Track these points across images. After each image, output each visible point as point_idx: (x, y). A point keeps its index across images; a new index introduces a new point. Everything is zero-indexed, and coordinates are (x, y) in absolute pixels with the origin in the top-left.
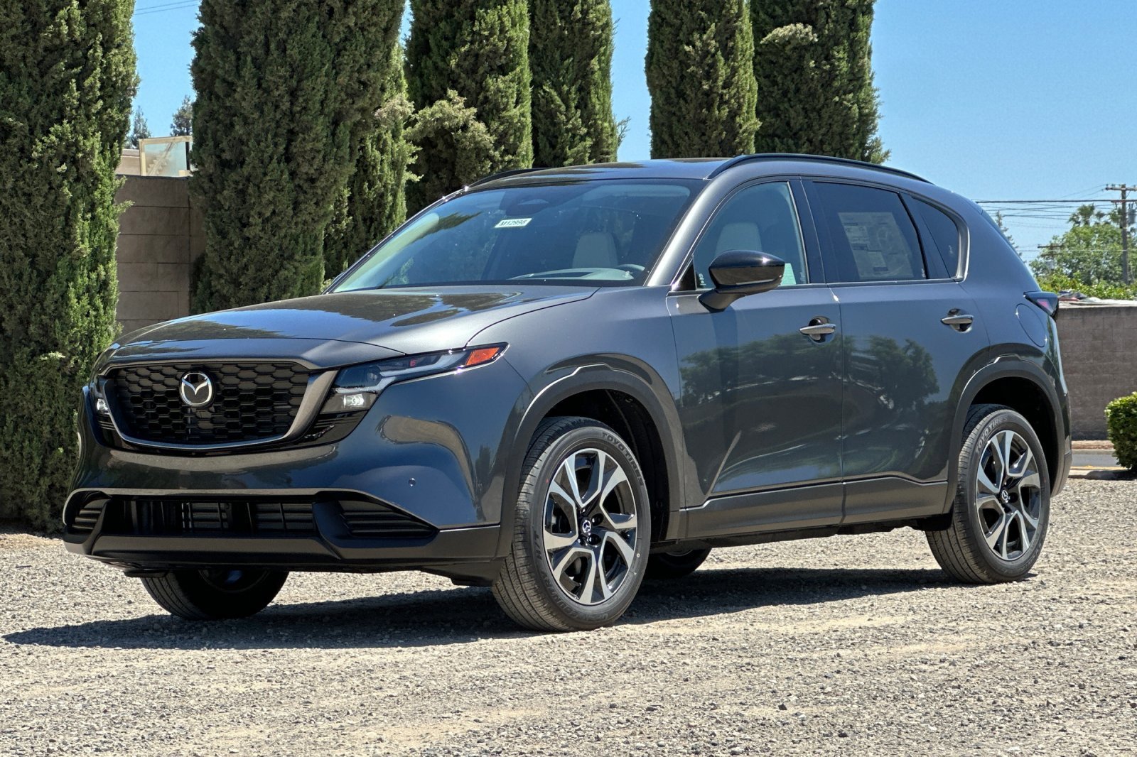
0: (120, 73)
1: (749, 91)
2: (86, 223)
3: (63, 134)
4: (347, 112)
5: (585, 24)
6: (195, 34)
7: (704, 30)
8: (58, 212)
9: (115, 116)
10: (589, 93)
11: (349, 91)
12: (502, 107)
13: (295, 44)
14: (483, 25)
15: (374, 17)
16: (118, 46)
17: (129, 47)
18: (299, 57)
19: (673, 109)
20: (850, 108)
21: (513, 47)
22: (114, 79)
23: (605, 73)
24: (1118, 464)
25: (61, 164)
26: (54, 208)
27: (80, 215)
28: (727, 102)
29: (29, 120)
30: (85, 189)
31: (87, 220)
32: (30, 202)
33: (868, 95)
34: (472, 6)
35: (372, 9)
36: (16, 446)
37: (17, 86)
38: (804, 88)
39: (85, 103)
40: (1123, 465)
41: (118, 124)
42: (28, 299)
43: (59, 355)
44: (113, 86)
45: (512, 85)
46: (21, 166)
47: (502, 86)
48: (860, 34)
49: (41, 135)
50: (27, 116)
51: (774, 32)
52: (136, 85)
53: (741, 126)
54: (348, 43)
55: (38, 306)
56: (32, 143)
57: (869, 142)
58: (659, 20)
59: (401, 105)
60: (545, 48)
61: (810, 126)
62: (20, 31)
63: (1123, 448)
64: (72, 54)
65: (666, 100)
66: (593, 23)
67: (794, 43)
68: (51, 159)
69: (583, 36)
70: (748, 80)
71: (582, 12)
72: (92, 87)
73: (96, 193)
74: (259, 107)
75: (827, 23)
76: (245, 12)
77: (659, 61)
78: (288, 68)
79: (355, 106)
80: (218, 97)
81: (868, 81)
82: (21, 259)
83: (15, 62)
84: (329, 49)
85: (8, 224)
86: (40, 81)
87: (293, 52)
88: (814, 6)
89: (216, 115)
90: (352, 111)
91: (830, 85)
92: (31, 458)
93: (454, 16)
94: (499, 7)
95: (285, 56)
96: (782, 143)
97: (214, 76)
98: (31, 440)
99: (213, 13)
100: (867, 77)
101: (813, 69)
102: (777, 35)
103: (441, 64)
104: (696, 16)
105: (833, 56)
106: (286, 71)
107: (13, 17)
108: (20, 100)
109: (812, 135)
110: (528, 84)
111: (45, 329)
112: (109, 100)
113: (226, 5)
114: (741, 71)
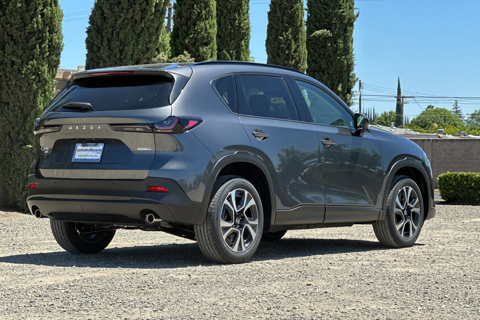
0: (56, 42)
1: (304, 54)
2: (42, 98)
3: (34, 64)
4: (142, 59)
5: (240, 27)
6: (87, 28)
7: (287, 31)
8: (31, 93)
9: (54, 58)
10: (240, 53)
11: (142, 51)
12: (205, 58)
13: (122, 33)
14: (199, 27)
15: (152, 24)
16: (56, 32)
17: (60, 33)
18: (124, 38)
19: (275, 60)
20: (343, 61)
21: (210, 36)
22: (54, 45)
23: (247, 46)
24: (441, 199)
25: (33, 75)
26: (30, 92)
27: (39, 95)
28: (295, 58)
29: (21, 59)
30: (42, 85)
31: (42, 96)
32: (21, 89)
33: (351, 57)
34: (195, 20)
35: (152, 21)
36: (14, 180)
37: (17, 46)
38: (327, 54)
39: (42, 53)
40: (443, 199)
41: (55, 61)
42: (20, 125)
43: (30, 146)
44: (54, 47)
45: (209, 50)
46: (18, 76)
47: (205, 50)
48: (348, 34)
49: (25, 65)
50: (21, 57)
51: (316, 32)
52: (62, 47)
53: (300, 67)
54: (142, 33)
55: (23, 128)
56: (22, 68)
57: (351, 74)
58: (271, 26)
59: (163, 57)
60: (224, 36)
61: (328, 68)
62: (19, 26)
63: (443, 193)
64: (38, 35)
65: (273, 56)
66: (243, 28)
67: (323, 37)
68: (29, 74)
69: (239, 32)
70: (304, 50)
71: (238, 23)
72: (45, 47)
73: (46, 87)
74: (109, 56)
75: (336, 29)
76: (105, 21)
77: (270, 42)
78: (119, 42)
79: (144, 57)
80: (94, 52)
81: (351, 51)
82: (18, 110)
83: (17, 37)
84: (135, 35)
85: (13, 97)
86: (26, 44)
87: (122, 36)
88: (331, 23)
89: (94, 59)
90: (143, 59)
91: (336, 53)
92: (19, 184)
93: (188, 24)
94: (205, 21)
95: (119, 38)
96: (318, 74)
97: (93, 44)
98: (19, 178)
99: (94, 21)
100: (350, 50)
101: (330, 47)
102: (317, 34)
103: (182, 42)
104: (284, 25)
105: (338, 42)
106: (119, 43)
107: (17, 21)
108: (18, 51)
109: (329, 71)
110: (216, 50)
111: (26, 137)
112: (52, 53)
113: (98, 18)
114: (301, 47)
